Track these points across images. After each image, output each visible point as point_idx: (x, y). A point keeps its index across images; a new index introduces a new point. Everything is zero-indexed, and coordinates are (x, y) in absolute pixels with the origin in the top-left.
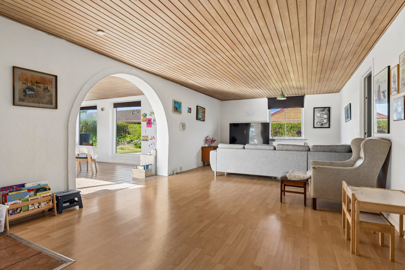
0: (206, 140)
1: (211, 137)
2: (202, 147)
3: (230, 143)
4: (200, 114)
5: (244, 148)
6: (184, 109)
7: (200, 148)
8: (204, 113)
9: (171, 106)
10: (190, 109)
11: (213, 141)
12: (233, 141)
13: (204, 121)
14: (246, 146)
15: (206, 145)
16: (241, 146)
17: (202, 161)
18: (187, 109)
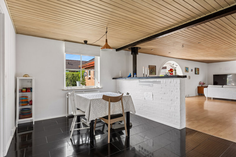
0: (200, 83)
1: (202, 82)
2: (198, 87)
3: (214, 85)
4: (197, 71)
5: (223, 87)
6: (190, 70)
7: (197, 87)
8: (199, 70)
9: (184, 70)
10: (192, 70)
11: (204, 84)
12: (215, 83)
13: (199, 74)
14: (224, 86)
15: (200, 86)
16: (221, 86)
17: (198, 93)
18: (191, 70)
